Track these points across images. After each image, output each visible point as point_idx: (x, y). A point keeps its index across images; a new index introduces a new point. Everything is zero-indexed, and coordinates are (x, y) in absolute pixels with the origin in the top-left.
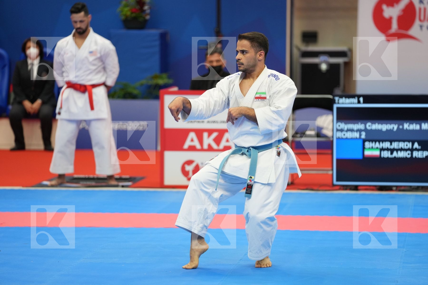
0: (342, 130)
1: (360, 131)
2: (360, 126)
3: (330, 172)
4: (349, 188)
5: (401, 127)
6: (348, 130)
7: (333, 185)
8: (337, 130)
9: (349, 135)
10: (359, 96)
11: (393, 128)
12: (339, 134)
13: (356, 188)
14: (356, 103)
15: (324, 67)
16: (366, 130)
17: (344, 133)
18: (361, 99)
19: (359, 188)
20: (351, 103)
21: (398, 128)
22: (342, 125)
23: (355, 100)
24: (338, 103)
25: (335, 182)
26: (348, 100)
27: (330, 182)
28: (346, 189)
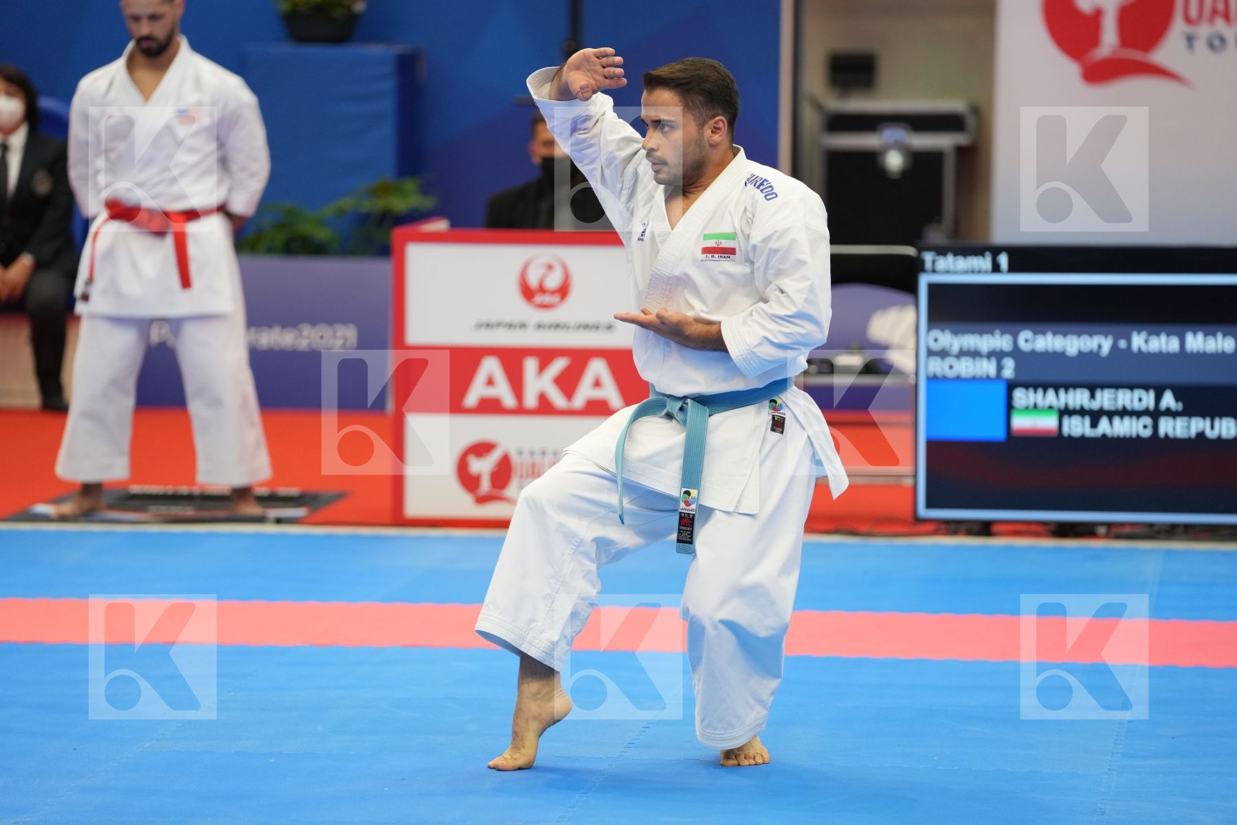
0: (943, 354)
1: (998, 355)
2: (1000, 341)
3: (908, 481)
4: (963, 528)
5: (1122, 344)
6: (962, 353)
7: (917, 520)
8: (931, 353)
9: (965, 367)
10: (996, 251)
11: (1100, 347)
12: (936, 366)
13: (985, 529)
14: (986, 272)
15: (894, 161)
16: (1016, 353)
17: (949, 361)
18: (1003, 260)
19: (996, 528)
20: (973, 272)
21: (1114, 346)
22: (945, 339)
23: (985, 262)
24: (934, 271)
25: (923, 512)
26: (962, 263)
27: (905, 509)
28: (955, 533)
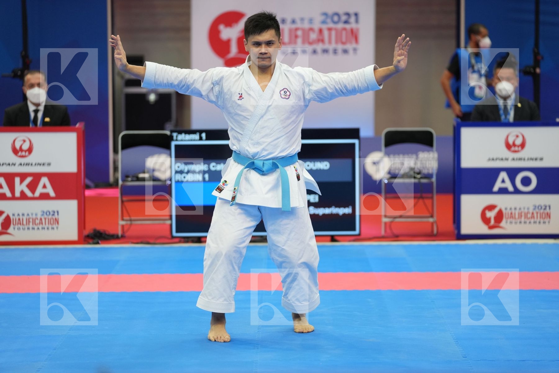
0: (181, 172)
2: (203, 167)
3: (169, 222)
4: (190, 240)
6: (189, 172)
7: (173, 237)
8: (177, 172)
10: (201, 132)
12: (179, 177)
13: (199, 240)
14: (197, 140)
15: (152, 98)
16: (209, 171)
17: (184, 175)
18: (204, 135)
19: (203, 239)
20: (192, 140)
22: (182, 166)
23: (197, 136)
24: (177, 140)
25: (175, 234)
26: (188, 137)
27: (167, 233)
28: (187, 242)
